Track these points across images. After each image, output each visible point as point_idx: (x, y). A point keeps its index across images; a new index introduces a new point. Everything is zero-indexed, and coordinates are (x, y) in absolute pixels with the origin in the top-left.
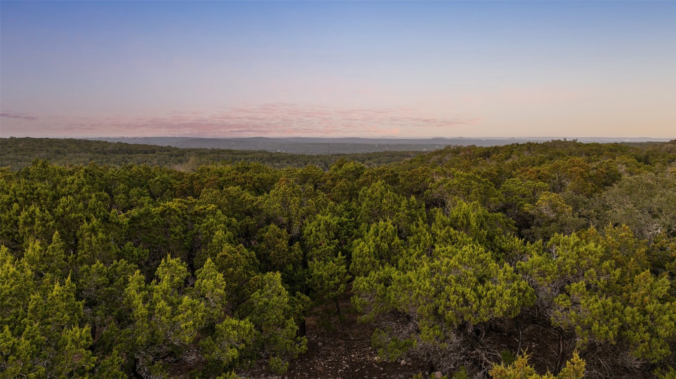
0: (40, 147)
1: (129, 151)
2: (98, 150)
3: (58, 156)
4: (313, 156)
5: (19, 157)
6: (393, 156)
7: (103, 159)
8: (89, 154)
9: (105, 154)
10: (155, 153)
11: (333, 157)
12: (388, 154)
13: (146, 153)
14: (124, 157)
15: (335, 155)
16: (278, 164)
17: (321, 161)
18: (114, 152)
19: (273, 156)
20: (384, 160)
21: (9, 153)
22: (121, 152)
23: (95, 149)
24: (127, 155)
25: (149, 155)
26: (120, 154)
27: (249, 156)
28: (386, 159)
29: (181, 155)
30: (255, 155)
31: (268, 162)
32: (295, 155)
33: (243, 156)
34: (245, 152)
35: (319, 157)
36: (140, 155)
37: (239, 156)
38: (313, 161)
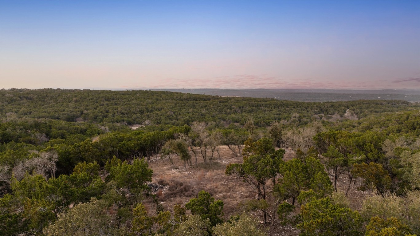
0: (148, 96)
1: (195, 99)
2: (178, 98)
3: (158, 102)
4: (311, 103)
5: (138, 102)
6: (369, 104)
7: (181, 104)
8: (174, 100)
9: (182, 100)
10: (210, 100)
11: (325, 104)
12: (365, 102)
13: (205, 100)
14: (193, 103)
15: (326, 103)
16: (288, 109)
17: (317, 107)
18: (187, 100)
19: (284, 103)
20: (364, 107)
21: (133, 100)
22: (190, 99)
23: (177, 98)
24: (194, 101)
25: (207, 101)
26: (190, 100)
27: (268, 102)
28: (365, 106)
29: (226, 102)
30: (271, 102)
31: (281, 107)
32: (298, 102)
33: (264, 103)
34: (264, 100)
35: (315, 103)
36: (202, 101)
37: (261, 103)
38: (311, 107)
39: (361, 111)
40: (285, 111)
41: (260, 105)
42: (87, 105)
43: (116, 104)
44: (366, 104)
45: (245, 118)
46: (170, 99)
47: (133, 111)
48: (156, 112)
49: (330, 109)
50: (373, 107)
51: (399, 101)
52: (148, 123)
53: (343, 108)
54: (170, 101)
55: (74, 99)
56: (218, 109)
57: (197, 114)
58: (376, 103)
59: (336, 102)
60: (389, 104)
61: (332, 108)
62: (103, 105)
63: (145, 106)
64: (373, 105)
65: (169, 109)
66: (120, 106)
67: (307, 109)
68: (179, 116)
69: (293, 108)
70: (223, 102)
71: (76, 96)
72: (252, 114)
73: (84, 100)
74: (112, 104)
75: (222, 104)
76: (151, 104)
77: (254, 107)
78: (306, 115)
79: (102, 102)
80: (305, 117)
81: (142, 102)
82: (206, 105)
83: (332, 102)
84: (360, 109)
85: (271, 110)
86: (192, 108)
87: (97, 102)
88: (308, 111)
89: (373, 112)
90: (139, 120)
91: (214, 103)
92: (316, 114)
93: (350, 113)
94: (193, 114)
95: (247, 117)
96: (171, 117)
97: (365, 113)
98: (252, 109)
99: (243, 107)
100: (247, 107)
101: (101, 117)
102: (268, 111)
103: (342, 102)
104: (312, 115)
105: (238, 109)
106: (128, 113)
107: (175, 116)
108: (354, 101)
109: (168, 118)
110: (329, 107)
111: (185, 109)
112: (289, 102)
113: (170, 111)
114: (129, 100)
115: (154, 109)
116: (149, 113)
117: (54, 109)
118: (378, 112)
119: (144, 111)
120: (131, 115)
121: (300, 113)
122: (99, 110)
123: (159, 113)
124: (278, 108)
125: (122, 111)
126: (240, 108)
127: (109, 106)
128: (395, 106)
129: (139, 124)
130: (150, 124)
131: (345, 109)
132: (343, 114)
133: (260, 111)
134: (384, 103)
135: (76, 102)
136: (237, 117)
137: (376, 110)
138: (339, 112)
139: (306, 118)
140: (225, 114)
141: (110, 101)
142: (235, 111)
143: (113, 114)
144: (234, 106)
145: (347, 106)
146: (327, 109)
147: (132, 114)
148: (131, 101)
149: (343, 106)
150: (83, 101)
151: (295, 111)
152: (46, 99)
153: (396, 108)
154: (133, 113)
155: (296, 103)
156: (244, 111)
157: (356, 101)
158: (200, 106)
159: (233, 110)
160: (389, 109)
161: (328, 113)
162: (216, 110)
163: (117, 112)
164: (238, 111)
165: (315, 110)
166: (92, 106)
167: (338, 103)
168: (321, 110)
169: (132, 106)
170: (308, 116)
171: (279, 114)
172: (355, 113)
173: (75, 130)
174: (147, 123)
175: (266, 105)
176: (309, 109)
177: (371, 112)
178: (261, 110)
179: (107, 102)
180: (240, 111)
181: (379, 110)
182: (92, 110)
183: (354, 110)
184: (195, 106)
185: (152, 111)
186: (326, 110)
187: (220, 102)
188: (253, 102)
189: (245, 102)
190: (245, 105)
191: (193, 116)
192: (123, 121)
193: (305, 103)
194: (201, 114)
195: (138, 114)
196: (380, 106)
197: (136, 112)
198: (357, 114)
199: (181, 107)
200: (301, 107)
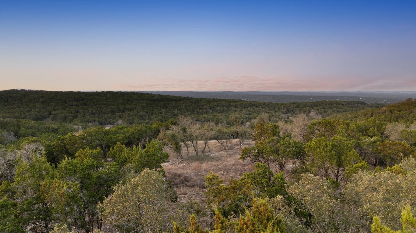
0: (118, 97)
1: (166, 100)
2: (150, 99)
3: (129, 102)
4: (278, 104)
5: (109, 103)
6: (331, 104)
7: (153, 104)
8: (145, 101)
9: (154, 101)
10: (181, 101)
11: (292, 104)
12: (328, 103)
13: (176, 101)
14: (165, 104)
15: (292, 103)
16: (257, 109)
17: (284, 107)
18: (159, 100)
19: (252, 104)
21: (103, 100)
23: (148, 99)
24: (166, 102)
25: (179, 102)
26: (162, 101)
27: (237, 103)
28: (328, 106)
29: (197, 102)
30: (241, 102)
31: (250, 107)
32: (266, 103)
33: (234, 104)
34: (234, 101)
35: (282, 104)
36: (173, 102)
37: (232, 104)
38: (279, 107)
39: (325, 111)
40: (254, 111)
41: (230, 106)
42: (56, 106)
43: (86, 105)
44: (329, 104)
45: (217, 117)
46: (141, 100)
47: (104, 111)
48: (128, 112)
49: (296, 109)
50: (335, 107)
51: (357, 102)
52: (121, 124)
53: (308, 108)
54: (141, 101)
55: (41, 100)
56: (190, 109)
57: (170, 114)
58: (338, 103)
59: (301, 103)
60: (348, 104)
61: (298, 108)
62: (72, 105)
63: (116, 107)
64: (335, 105)
65: (141, 109)
66: (91, 107)
67: (274, 109)
68: (152, 116)
69: (261, 108)
70: (195, 103)
71: (43, 97)
72: (224, 114)
73: (52, 101)
74: (81, 104)
75: (193, 104)
76: (122, 104)
77: (225, 108)
78: (275, 115)
79: (71, 103)
80: (274, 116)
81: (113, 103)
82: (178, 106)
83: (297, 103)
84: (324, 109)
85: (241, 110)
86: (163, 108)
87: (66, 103)
88: (276, 112)
89: (335, 111)
90: (111, 121)
91: (186, 103)
92: (283, 113)
93: (315, 113)
94: (165, 114)
95: (219, 116)
96: (144, 117)
97: (328, 112)
98: (223, 109)
99: (214, 108)
100: (218, 107)
101: (70, 118)
102: (238, 111)
103: (307, 103)
104: (280, 115)
105: (210, 109)
106: (99, 113)
107: (148, 116)
108: (317, 102)
109: (140, 118)
110: (295, 107)
111: (157, 110)
112: (258, 103)
113: (142, 111)
114: (100, 100)
115: (126, 110)
116: (121, 113)
117: (19, 110)
118: (340, 112)
119: (115, 111)
120: (102, 115)
121: (268, 113)
122: (68, 111)
123: (131, 113)
124: (248, 108)
125: (92, 111)
126: (211, 108)
127: (78, 107)
128: (354, 106)
129: (111, 124)
130: (123, 124)
131: (310, 109)
132: (308, 114)
133: (230, 111)
134: (344, 103)
135: (43, 103)
136: (209, 116)
137: (338, 110)
138: (304, 112)
139: (275, 118)
140: (197, 114)
141: (80, 102)
142: (207, 111)
143: (84, 114)
144: (206, 107)
145: (311, 106)
146: (293, 109)
147: (104, 115)
148: (101, 101)
149: (308, 106)
150: (50, 102)
151: (264, 111)
152: (9, 100)
153: (355, 108)
154: (104, 113)
155: (264, 104)
156: (215, 111)
157: (319, 102)
158: (172, 107)
159: (204, 110)
160: (349, 109)
161: (294, 113)
162: (188, 111)
163: (88, 112)
164: (209, 111)
165: (283, 110)
166: (61, 106)
167: (303, 104)
168: (288, 110)
169: (103, 106)
170: (277, 116)
171: (249, 114)
172: (319, 113)
173: (46, 129)
174: (119, 122)
175: (236, 105)
176: (276, 109)
177: (334, 111)
178: (232, 110)
179: (76, 103)
180: (211, 111)
181: (341, 110)
182: (61, 110)
183: (318, 110)
184: (167, 106)
185: (124, 111)
186: (293, 111)
187: (192, 102)
188: (224, 103)
189: (216, 103)
190: (216, 106)
191: (166, 116)
192: (95, 121)
193: (272, 103)
194: (173, 114)
195: (109, 115)
196: (341, 106)
197: (107, 113)
198: (321, 113)
199: (153, 107)
200: (269, 107)
